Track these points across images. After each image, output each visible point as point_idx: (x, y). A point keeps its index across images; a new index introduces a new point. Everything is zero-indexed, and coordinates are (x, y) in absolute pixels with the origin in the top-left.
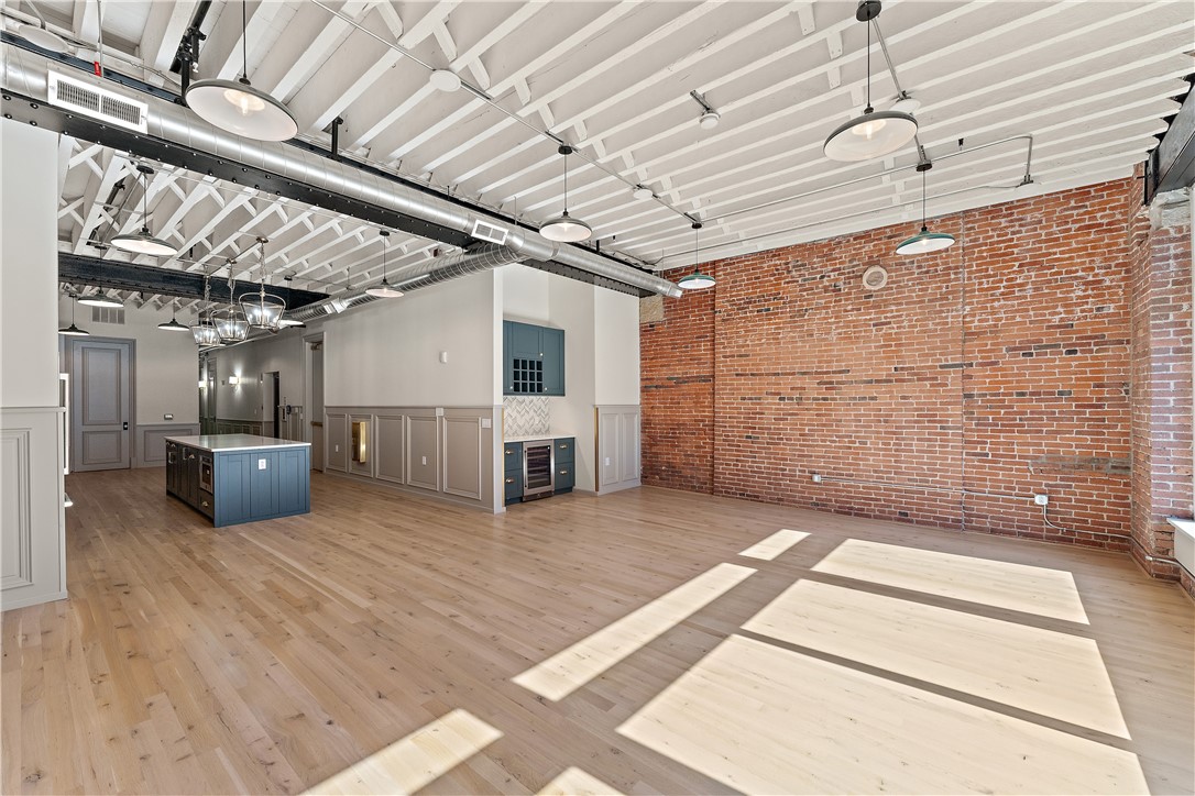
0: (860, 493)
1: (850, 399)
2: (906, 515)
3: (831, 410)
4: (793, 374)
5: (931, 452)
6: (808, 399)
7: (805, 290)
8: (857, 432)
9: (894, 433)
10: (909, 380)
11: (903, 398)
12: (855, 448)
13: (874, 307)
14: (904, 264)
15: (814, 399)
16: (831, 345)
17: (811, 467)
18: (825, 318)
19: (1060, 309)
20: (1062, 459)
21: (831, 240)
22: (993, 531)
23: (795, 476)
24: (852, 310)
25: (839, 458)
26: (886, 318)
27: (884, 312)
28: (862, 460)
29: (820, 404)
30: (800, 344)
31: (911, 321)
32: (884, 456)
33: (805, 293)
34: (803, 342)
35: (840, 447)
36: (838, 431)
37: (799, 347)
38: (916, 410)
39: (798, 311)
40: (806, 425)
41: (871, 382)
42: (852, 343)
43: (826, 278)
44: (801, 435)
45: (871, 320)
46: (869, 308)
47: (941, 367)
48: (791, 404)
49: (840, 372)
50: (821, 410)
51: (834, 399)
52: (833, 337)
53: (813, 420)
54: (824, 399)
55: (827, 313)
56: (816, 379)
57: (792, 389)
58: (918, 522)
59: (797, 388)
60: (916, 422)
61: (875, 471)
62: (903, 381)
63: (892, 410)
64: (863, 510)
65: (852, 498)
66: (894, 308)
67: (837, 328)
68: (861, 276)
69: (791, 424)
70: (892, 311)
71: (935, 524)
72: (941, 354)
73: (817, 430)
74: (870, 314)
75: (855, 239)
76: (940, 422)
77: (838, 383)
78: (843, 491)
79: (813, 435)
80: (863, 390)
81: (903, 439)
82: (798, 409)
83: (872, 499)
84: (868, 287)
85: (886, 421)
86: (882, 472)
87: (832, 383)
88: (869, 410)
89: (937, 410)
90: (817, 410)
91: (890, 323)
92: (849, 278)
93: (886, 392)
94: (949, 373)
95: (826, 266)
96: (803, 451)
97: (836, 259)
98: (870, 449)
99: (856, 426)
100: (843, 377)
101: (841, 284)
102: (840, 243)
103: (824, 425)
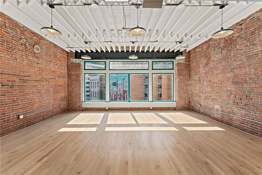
0: (34, 117)
1: (30, 86)
2: (44, 118)
3: (25, 90)
4: (9, 74)
5: (48, 100)
6: (16, 86)
7: (14, 40)
8: (33, 97)
9: (41, 96)
10: (44, 81)
11: (43, 86)
12: (32, 102)
13: (37, 58)
14: (43, 48)
15: (18, 86)
16: (24, 66)
17: (17, 113)
18: (22, 55)
19: (62, 70)
20: (62, 98)
21: (24, 27)
22: (56, 115)
23: (10, 120)
24: (31, 56)
25: (27, 107)
26: (39, 62)
27: (39, 60)
28: (34, 106)
29: (21, 88)
30: (12, 62)
31: (44, 65)
32: (39, 103)
33: (14, 41)
34: (13, 61)
35: (27, 103)
36: (27, 97)
37: (11, 63)
38: (46, 89)
39: (10, 47)
40: (15, 96)
41: (35, 81)
42: (31, 67)
43: (22, 40)
44: (12, 101)
45: (36, 61)
46: (35, 57)
47: (50, 78)
48: (8, 88)
49: (27, 76)
50: (21, 90)
51: (26, 86)
52: (25, 62)
53: (18, 94)
54: (22, 86)
55: (22, 53)
56: (18, 78)
57: (7, 81)
58: (46, 119)
59: (11, 81)
60: (46, 92)
61: (37, 108)
62: (43, 81)
63: (41, 89)
64: (34, 122)
65: (31, 119)
66: (41, 60)
67: (26, 60)
68: (34, 46)
69: (8, 97)
70: (40, 61)
71: (49, 118)
72: (49, 75)
73: (20, 98)
74: (35, 59)
75: (31, 32)
76: (50, 92)
77: (27, 80)
78: (28, 118)
79: (18, 100)
80: (34, 83)
81: (43, 97)
82: (11, 90)
83: (36, 117)
84: (35, 51)
85: (40, 93)
86: (39, 108)
87: (24, 80)
88: (36, 90)
89: (49, 89)
90: (20, 90)
91: (40, 64)
92: (30, 44)
93: (39, 84)
94: (50, 80)
95: (22, 35)
96: (14, 108)
97: (25, 35)
98: (36, 102)
99: (32, 95)
100: (28, 78)
101: (27, 45)
102: (27, 30)
103: (22, 96)
